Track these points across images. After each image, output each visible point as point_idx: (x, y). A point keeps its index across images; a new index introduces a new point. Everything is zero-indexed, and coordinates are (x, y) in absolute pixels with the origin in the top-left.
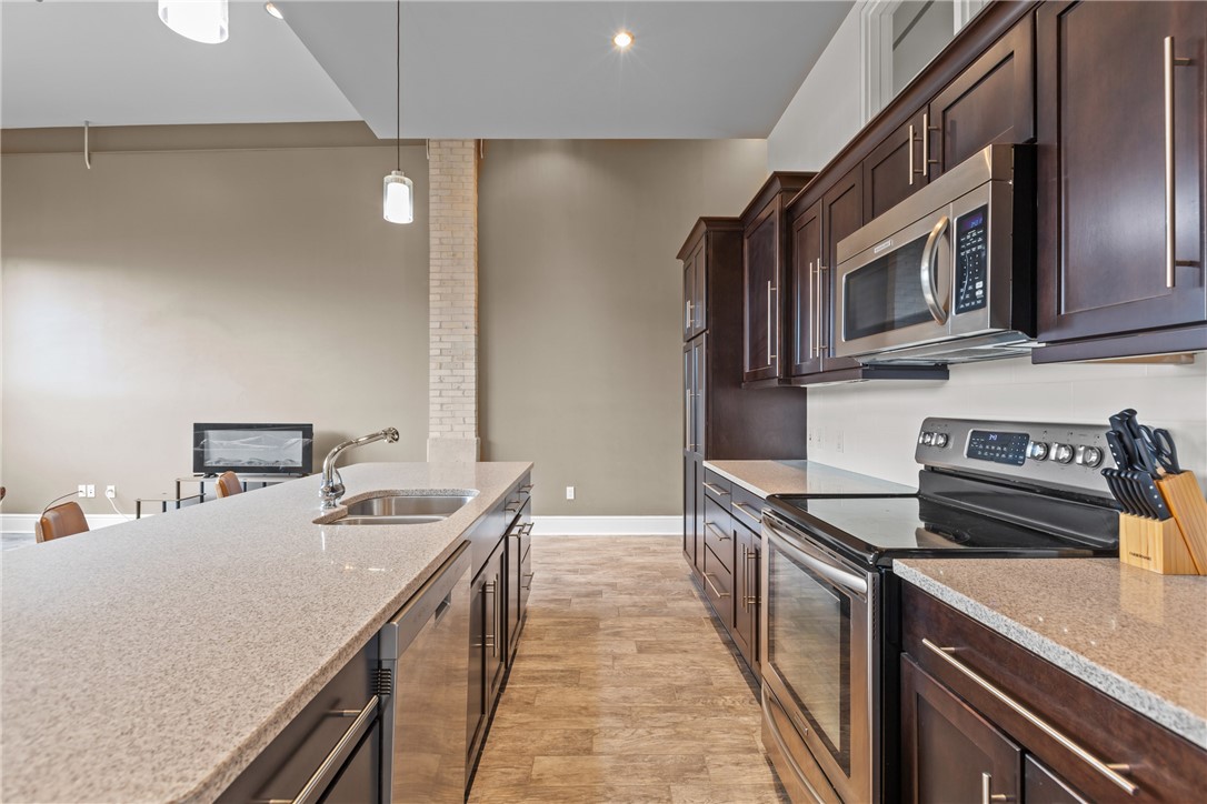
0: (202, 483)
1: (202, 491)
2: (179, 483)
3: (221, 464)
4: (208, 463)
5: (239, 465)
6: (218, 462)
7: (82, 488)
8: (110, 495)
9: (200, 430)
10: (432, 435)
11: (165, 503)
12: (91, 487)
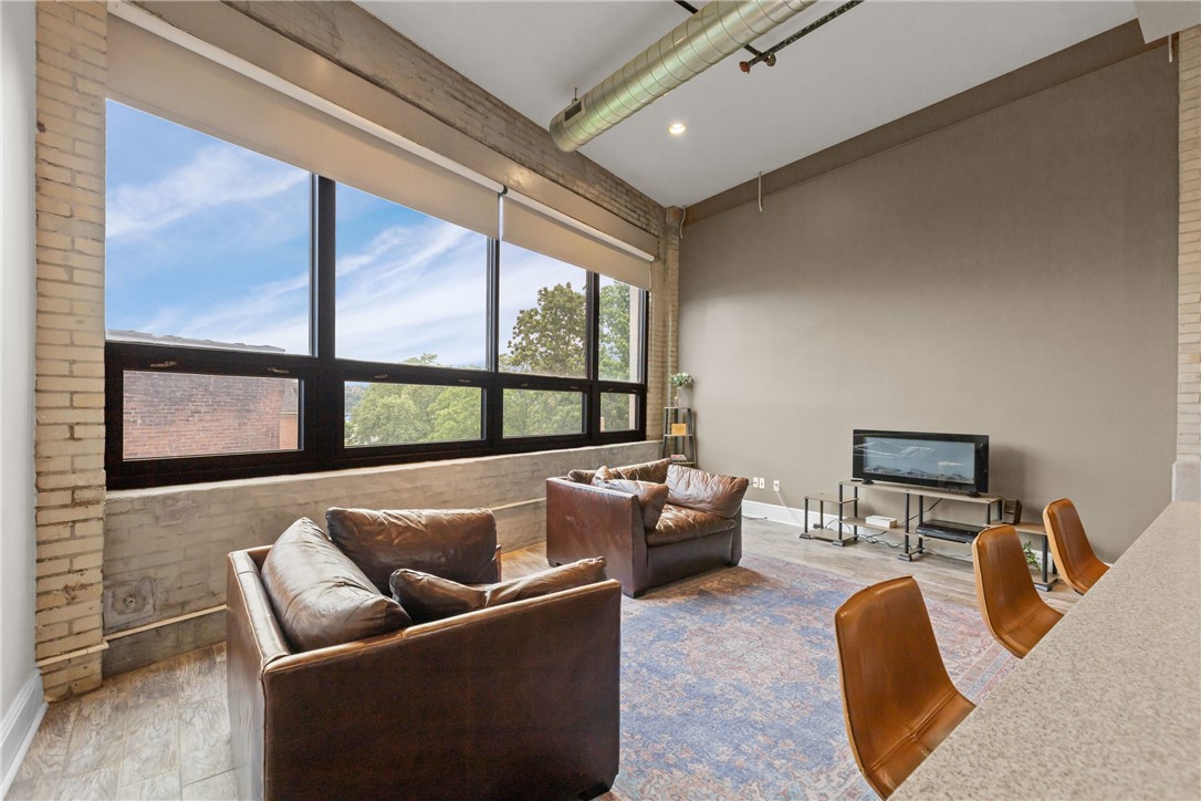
0: (856, 488)
1: (856, 496)
2: (841, 486)
3: (880, 472)
4: (867, 470)
5: (899, 474)
6: (876, 469)
7: (755, 479)
8: (776, 489)
9: (859, 436)
10: (1180, 459)
11: (822, 502)
12: (762, 480)
